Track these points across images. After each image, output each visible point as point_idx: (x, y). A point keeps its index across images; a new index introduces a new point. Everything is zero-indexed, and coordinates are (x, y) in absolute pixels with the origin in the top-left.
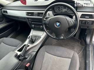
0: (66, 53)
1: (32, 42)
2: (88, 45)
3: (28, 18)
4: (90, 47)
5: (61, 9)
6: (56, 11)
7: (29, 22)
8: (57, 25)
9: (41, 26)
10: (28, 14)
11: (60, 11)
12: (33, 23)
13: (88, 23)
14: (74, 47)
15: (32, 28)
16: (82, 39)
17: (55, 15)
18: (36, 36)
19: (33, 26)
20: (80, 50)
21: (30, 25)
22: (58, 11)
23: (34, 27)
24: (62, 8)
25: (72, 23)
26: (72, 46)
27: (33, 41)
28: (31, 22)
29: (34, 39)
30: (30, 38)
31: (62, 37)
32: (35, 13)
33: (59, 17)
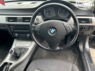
0: (64, 67)
1: (16, 57)
2: (82, 52)
3: (9, 25)
4: (85, 55)
5: (52, 14)
6: (46, 15)
7: (11, 30)
8: (52, 32)
9: (28, 35)
10: (9, 19)
11: (50, 15)
12: (16, 31)
13: (84, 28)
14: (67, 56)
15: (16, 38)
16: (75, 47)
17: (45, 20)
18: (21, 49)
19: (17, 34)
20: (75, 60)
21: (13, 34)
22: (48, 16)
23: (18, 36)
24: (53, 12)
25: (71, 29)
26: (65, 55)
27: (18, 55)
28: (13, 30)
29: (18, 52)
30: (13, 52)
31: (58, 48)
32: (20, 18)
33: (54, 22)
